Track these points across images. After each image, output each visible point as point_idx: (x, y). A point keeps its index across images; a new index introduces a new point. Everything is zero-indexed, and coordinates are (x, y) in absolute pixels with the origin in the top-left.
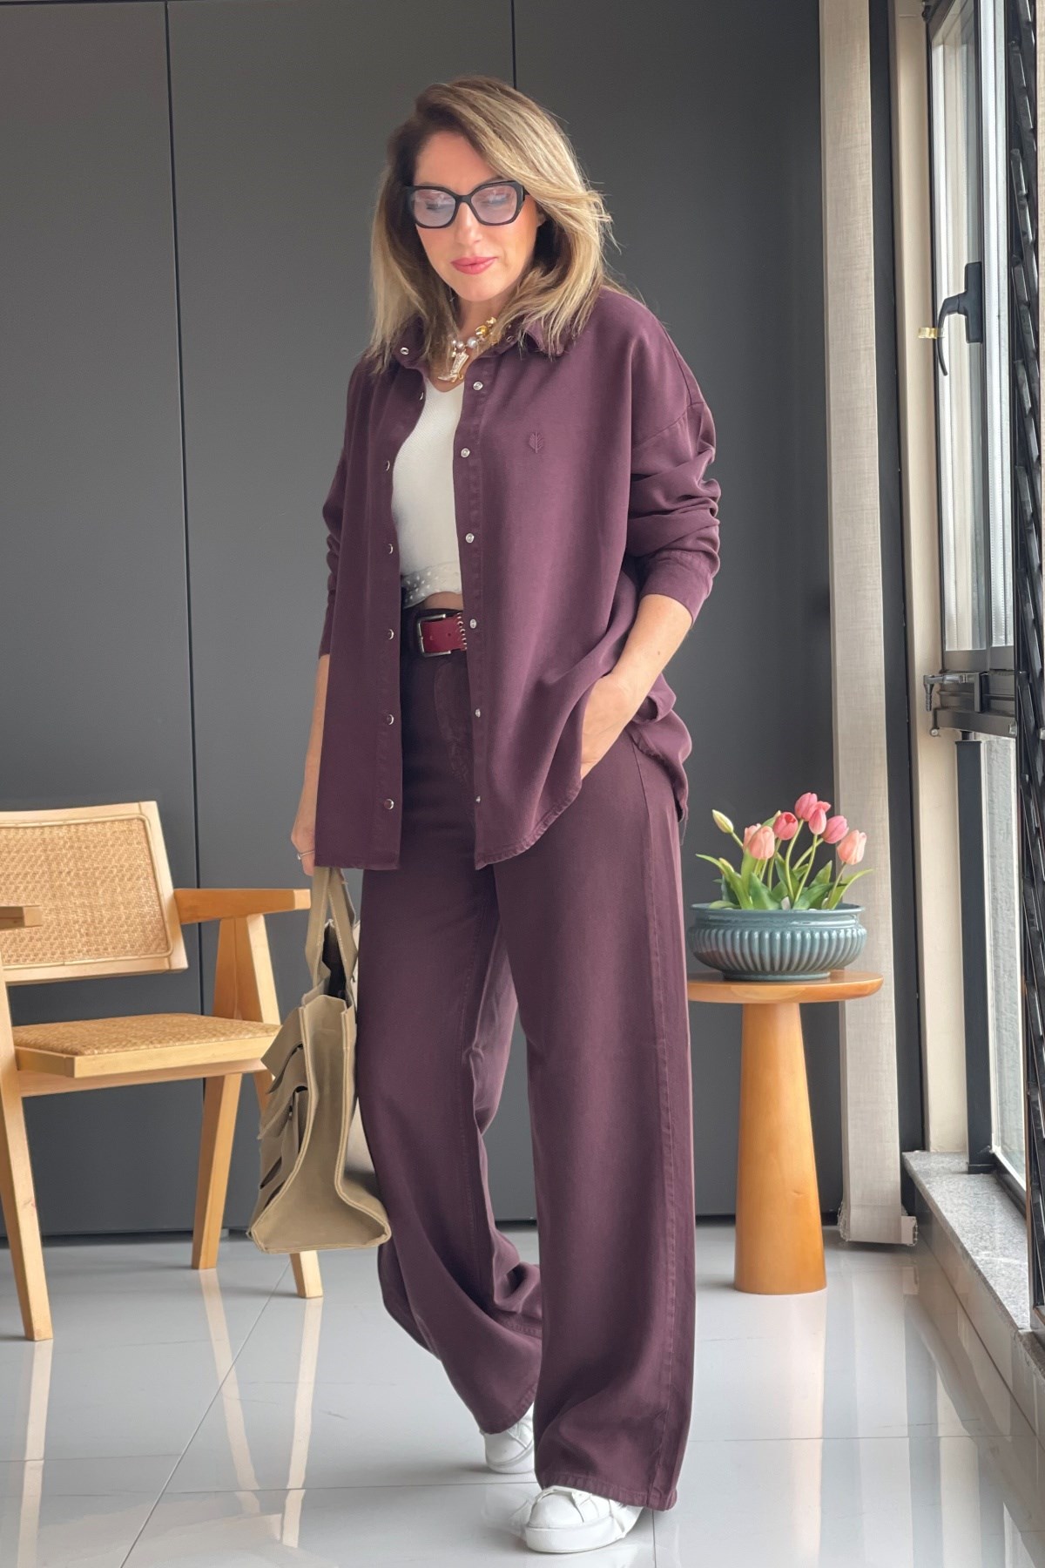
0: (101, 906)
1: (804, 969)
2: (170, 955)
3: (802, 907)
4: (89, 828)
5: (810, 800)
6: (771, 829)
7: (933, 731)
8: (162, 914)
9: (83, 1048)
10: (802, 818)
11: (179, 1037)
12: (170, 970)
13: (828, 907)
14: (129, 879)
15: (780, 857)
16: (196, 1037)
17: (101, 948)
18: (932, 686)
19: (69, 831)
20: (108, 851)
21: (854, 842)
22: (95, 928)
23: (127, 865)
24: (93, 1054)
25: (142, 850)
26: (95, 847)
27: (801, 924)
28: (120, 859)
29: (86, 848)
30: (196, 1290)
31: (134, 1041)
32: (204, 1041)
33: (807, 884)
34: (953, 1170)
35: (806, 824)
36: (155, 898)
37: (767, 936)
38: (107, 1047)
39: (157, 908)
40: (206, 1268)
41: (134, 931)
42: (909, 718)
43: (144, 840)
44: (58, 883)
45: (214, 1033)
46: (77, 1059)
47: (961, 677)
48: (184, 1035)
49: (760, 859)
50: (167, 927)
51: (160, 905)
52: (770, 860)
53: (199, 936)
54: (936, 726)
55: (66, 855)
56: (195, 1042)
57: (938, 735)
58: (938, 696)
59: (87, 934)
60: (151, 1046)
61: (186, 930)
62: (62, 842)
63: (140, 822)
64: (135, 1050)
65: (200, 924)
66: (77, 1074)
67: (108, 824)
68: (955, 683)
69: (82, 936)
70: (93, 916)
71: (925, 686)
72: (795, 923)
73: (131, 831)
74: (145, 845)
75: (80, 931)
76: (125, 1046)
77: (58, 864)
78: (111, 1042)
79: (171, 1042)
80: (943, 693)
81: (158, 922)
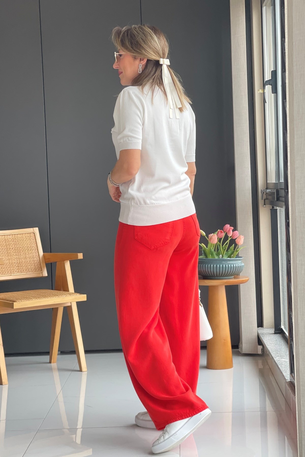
0: (22, 258)
1: (226, 275)
2: (42, 272)
3: (225, 258)
4: (18, 236)
5: (228, 226)
6: (216, 235)
7: (264, 206)
8: (40, 260)
9: (16, 300)
10: (225, 231)
11: (45, 296)
12: (42, 277)
13: (233, 257)
14: (30, 250)
15: (219, 243)
16: (50, 296)
17: (22, 270)
18: (263, 193)
19: (13, 236)
20: (24, 242)
21: (240, 239)
22: (20, 265)
23: (30, 246)
24: (19, 302)
25: (34, 242)
26: (20, 241)
27: (225, 262)
28: (27, 244)
29: (17, 241)
30: (51, 369)
31: (31, 298)
32: (52, 297)
33: (227, 251)
34: (270, 333)
35: (226, 233)
36: (38, 256)
37: (215, 266)
38: (23, 300)
39: (38, 259)
40: (53, 363)
41: (32, 265)
42: (257, 202)
43: (34, 239)
44: (9, 252)
45: (54, 295)
46: (14, 303)
47: (271, 190)
48: (46, 296)
49: (213, 244)
50: (41, 264)
51: (39, 258)
52: (216, 244)
53: (51, 267)
54: (265, 204)
55: (12, 243)
56: (49, 298)
57: (266, 207)
58: (265, 196)
59: (18, 266)
60: (36, 299)
61: (47, 265)
62: (10, 240)
63: (33, 234)
64: (32, 300)
65: (51, 263)
66: (15, 307)
67: (24, 234)
68: (270, 192)
69: (16, 267)
70: (20, 261)
71: (261, 193)
72: (223, 262)
73: (31, 236)
74: (35, 240)
75: (16, 266)
76: (28, 299)
77: (9, 246)
78: (24, 298)
79: (42, 298)
80: (267, 195)
81: (38, 263)
